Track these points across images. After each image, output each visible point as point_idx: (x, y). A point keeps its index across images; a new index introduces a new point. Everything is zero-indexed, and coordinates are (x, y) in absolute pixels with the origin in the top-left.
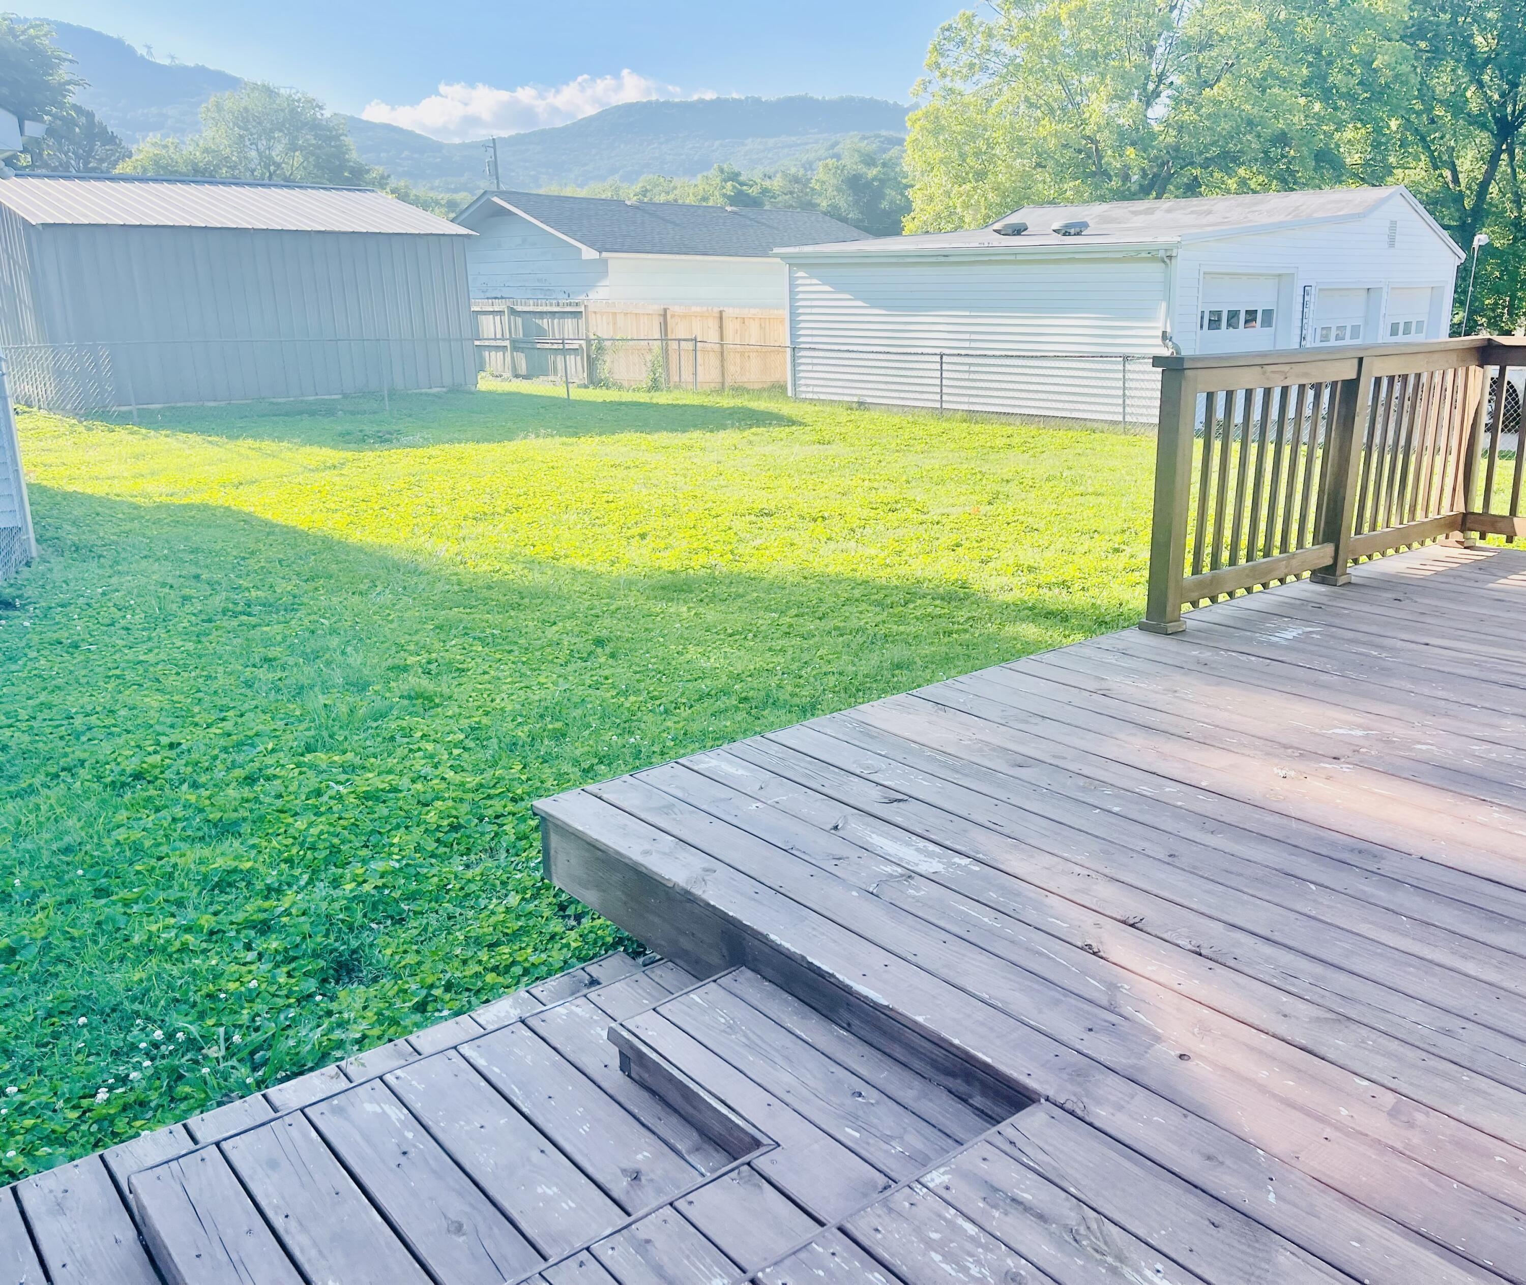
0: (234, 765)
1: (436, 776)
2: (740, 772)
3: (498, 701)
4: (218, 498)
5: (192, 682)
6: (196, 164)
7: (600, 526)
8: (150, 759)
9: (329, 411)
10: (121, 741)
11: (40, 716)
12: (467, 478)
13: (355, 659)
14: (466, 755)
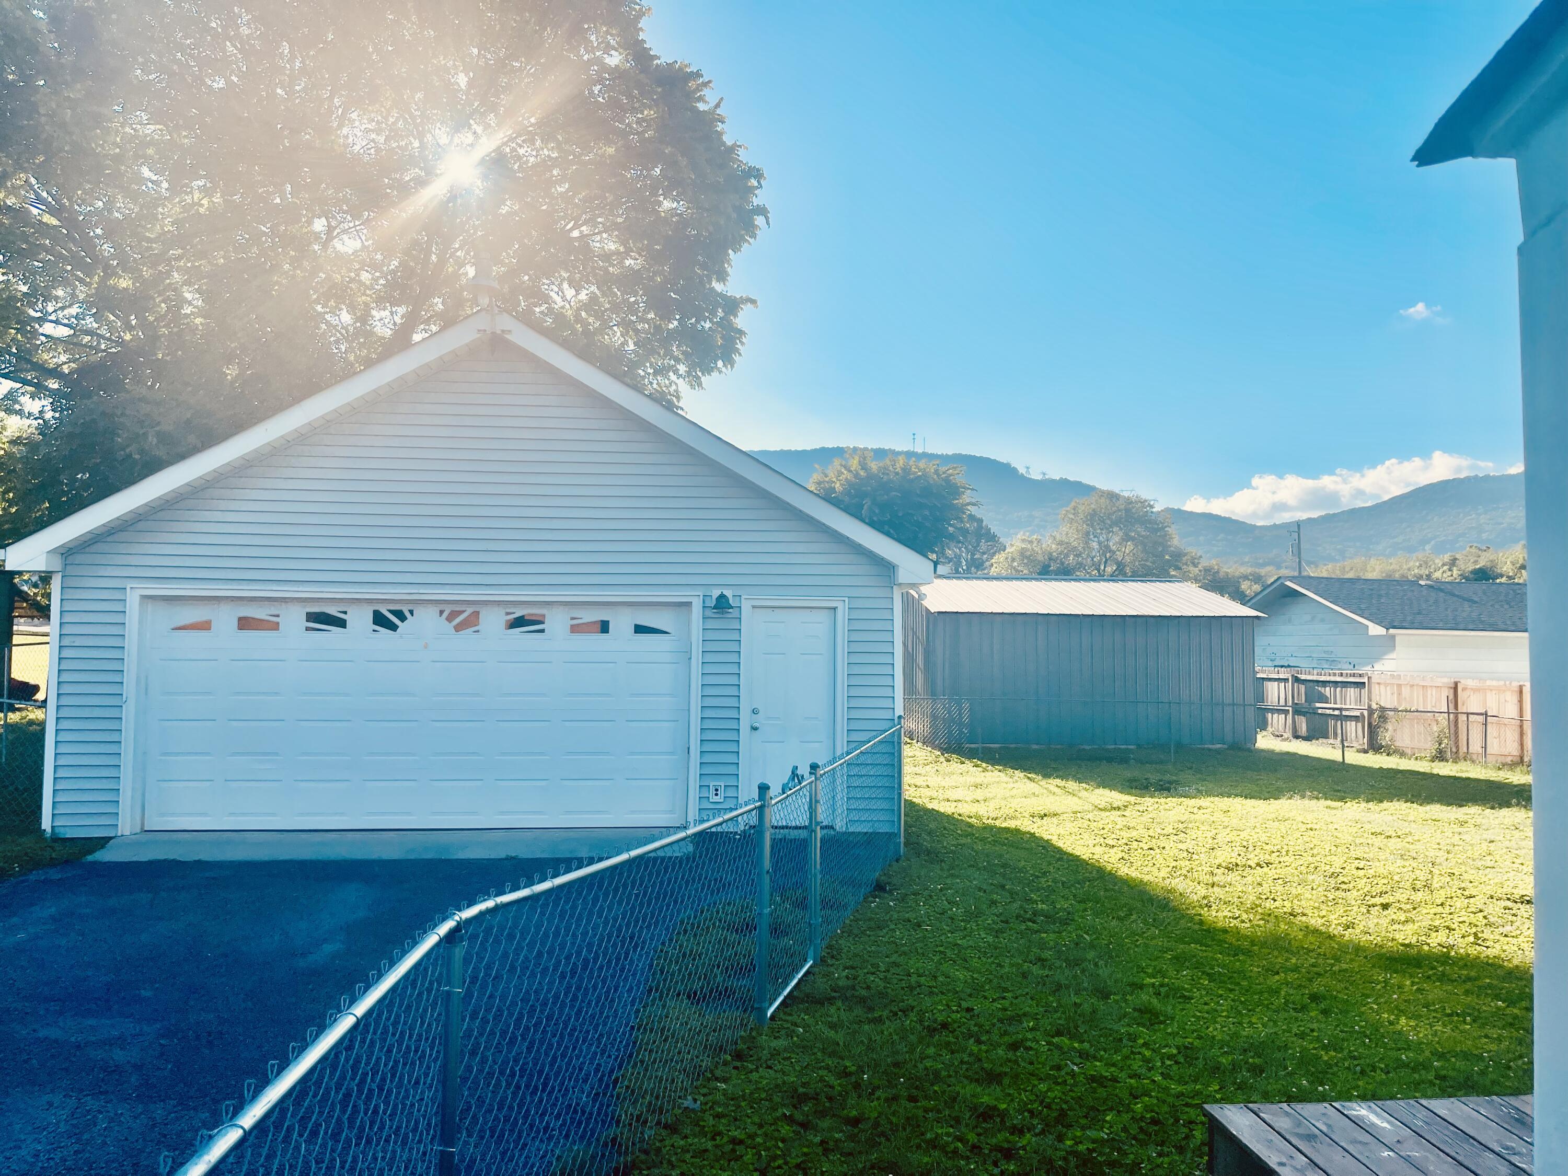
0: (1006, 1033)
1: (1148, 1078)
2: (1385, 1125)
3: (1211, 1029)
4: (1026, 825)
5: (987, 966)
6: (1051, 554)
7: (1345, 890)
8: (954, 1016)
9: (1122, 759)
10: (937, 999)
11: (892, 970)
12: (1228, 830)
13: (1104, 972)
14: (1175, 1068)
